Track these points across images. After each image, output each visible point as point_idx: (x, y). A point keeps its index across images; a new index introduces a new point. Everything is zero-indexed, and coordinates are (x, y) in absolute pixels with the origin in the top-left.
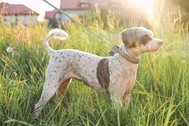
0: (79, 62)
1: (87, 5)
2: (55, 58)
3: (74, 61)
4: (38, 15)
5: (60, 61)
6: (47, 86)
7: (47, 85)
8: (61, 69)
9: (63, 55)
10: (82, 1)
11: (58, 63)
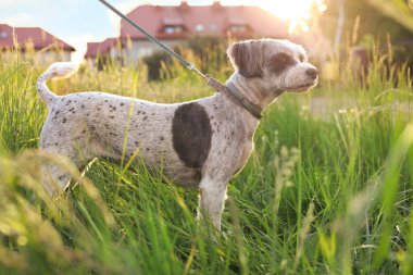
0: (112, 121)
1: (178, 30)
2: (54, 112)
3: (98, 119)
4: (73, 50)
5: (65, 121)
10: (168, 21)
11: (61, 124)
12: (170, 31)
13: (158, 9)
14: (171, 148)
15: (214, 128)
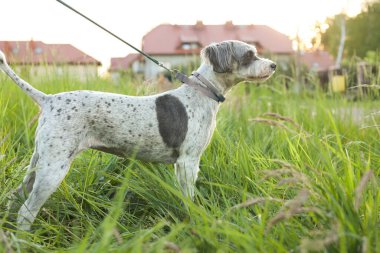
0: (109, 116)
1: (194, 47)
2: (55, 111)
3: (98, 115)
4: (99, 64)
5: (69, 118)
6: (46, 168)
7: (46, 164)
8: (73, 132)
9: (73, 104)
10: (185, 39)
11: (66, 120)
12: (186, 47)
13: (177, 28)
14: (158, 133)
15: (189, 114)
